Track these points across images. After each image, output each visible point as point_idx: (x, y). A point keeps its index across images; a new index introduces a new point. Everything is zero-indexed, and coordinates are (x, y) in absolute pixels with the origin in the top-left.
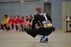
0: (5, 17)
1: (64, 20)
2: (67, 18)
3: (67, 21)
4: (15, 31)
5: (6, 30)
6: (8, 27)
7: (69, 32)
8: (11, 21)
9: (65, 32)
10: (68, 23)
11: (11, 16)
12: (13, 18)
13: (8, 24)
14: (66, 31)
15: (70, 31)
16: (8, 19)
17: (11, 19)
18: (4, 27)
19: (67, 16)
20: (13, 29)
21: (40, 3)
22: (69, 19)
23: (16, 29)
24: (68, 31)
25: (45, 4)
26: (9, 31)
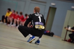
0: (8, 10)
1: (65, 28)
2: (68, 26)
3: (67, 30)
4: (14, 26)
5: (5, 24)
6: (8, 21)
7: (66, 41)
8: (13, 16)
9: (62, 40)
10: (68, 32)
11: (14, 11)
12: (16, 13)
13: (9, 18)
14: (64, 39)
15: (68, 40)
16: (11, 13)
17: (13, 14)
18: (5, 20)
19: (69, 25)
20: (12, 24)
21: (45, 5)
22: (69, 29)
23: (15, 25)
24: (66, 39)
25: (50, 8)
26: (9, 25)
